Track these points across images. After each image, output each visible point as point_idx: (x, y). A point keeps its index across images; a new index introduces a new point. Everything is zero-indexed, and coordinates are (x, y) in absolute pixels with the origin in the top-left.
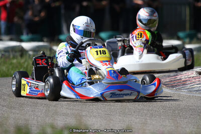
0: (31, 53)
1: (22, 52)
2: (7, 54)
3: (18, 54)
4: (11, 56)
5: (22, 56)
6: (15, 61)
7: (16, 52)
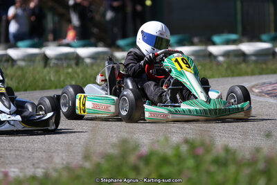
0: (88, 61)
1: (78, 59)
2: (59, 62)
3: (73, 62)
4: (65, 65)
5: (77, 64)
6: (70, 70)
7: (70, 59)
